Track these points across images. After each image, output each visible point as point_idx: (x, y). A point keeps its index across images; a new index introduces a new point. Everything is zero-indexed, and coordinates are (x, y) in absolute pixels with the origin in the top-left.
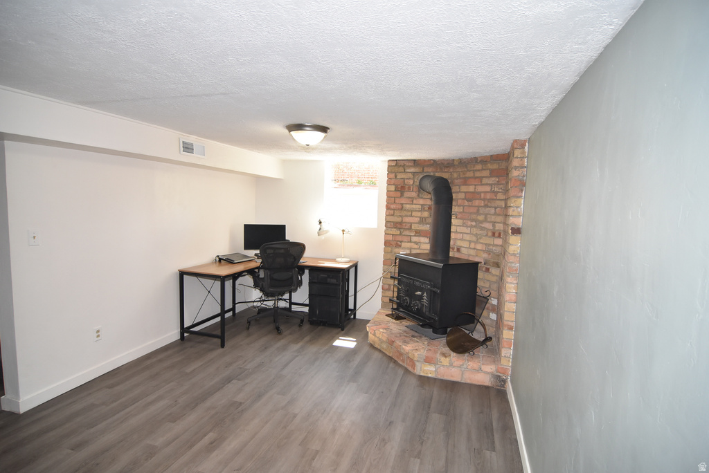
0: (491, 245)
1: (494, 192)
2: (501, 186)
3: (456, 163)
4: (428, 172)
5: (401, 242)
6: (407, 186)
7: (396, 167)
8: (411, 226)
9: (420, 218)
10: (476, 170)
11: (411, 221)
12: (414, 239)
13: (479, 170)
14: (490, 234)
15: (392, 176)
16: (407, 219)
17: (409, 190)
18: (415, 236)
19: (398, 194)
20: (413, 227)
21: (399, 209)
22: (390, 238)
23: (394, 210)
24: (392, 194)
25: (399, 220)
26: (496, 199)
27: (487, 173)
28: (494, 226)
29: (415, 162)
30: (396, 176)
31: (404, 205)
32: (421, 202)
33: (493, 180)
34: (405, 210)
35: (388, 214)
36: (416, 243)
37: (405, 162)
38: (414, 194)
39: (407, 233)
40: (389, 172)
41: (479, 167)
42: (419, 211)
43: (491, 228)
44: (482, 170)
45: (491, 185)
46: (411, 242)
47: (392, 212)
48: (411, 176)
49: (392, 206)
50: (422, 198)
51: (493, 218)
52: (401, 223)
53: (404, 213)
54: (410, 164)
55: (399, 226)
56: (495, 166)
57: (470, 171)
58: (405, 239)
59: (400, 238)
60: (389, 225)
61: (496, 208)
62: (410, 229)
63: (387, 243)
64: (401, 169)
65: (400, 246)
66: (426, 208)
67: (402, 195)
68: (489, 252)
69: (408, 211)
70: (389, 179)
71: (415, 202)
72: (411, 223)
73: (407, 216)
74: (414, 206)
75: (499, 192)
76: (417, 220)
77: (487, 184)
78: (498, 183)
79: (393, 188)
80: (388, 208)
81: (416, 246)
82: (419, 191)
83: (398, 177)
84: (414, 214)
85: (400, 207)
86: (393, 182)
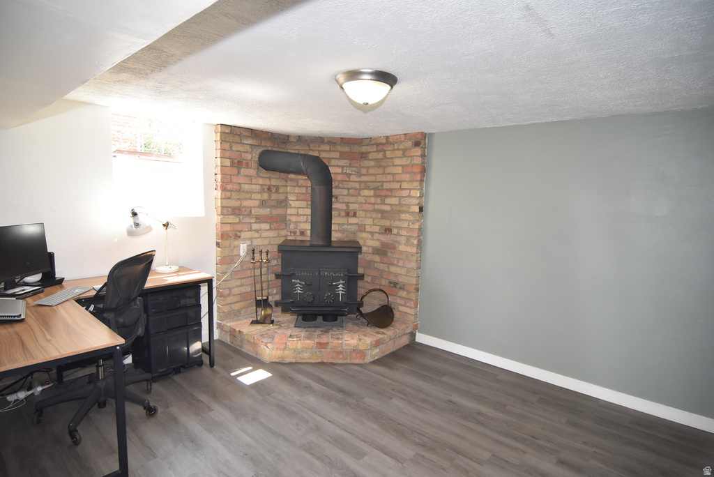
0: (345, 224)
1: (346, 174)
2: (354, 169)
3: (292, 139)
4: (266, 146)
5: (240, 231)
6: (244, 162)
7: (230, 134)
8: (251, 211)
9: (260, 200)
10: (322, 151)
11: (252, 205)
12: (255, 226)
13: (326, 151)
14: (343, 214)
15: (227, 146)
16: (246, 203)
17: (247, 166)
18: (255, 222)
19: (235, 171)
20: (253, 213)
21: (236, 191)
22: (228, 228)
23: (231, 191)
24: (228, 170)
25: (237, 204)
26: (349, 181)
27: (337, 155)
28: (347, 206)
29: (254, 133)
30: (231, 147)
31: (243, 186)
32: (261, 181)
33: (344, 162)
34: (243, 192)
35: (223, 197)
36: (257, 231)
37: (242, 131)
38: (252, 172)
39: (247, 220)
40: (222, 141)
41: (327, 147)
42: (259, 193)
43: (345, 208)
44: (330, 151)
45: (342, 167)
46: (251, 230)
47: (228, 194)
48: (248, 148)
49: (229, 187)
50: (261, 177)
51: (346, 199)
52: (239, 208)
53: (243, 196)
54: (247, 134)
55: (237, 212)
56: (346, 149)
57: (313, 150)
58: (245, 228)
59: (239, 227)
60: (225, 211)
61: (348, 189)
62: (250, 214)
63: (223, 236)
64: (237, 139)
65: (239, 237)
66: (266, 188)
67: (239, 172)
68: (343, 231)
69: (248, 192)
70: (223, 150)
71: (254, 181)
72: (251, 207)
73: (246, 199)
74: (254, 187)
75: (351, 174)
76: (257, 203)
77: (337, 166)
78: (350, 166)
79: (228, 162)
80: (224, 189)
81: (257, 235)
82: (258, 169)
83: (233, 149)
84: (254, 196)
85: (238, 188)
86: (228, 154)
